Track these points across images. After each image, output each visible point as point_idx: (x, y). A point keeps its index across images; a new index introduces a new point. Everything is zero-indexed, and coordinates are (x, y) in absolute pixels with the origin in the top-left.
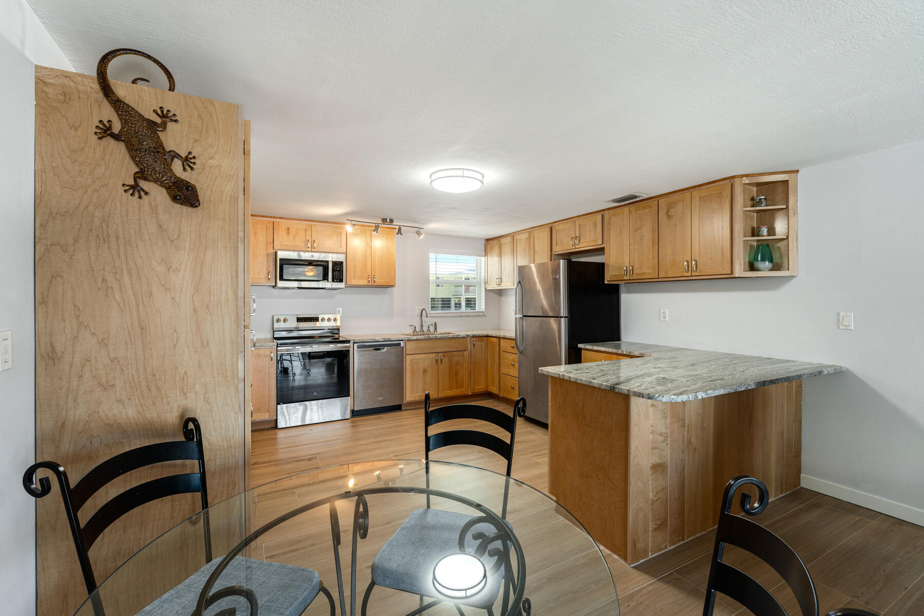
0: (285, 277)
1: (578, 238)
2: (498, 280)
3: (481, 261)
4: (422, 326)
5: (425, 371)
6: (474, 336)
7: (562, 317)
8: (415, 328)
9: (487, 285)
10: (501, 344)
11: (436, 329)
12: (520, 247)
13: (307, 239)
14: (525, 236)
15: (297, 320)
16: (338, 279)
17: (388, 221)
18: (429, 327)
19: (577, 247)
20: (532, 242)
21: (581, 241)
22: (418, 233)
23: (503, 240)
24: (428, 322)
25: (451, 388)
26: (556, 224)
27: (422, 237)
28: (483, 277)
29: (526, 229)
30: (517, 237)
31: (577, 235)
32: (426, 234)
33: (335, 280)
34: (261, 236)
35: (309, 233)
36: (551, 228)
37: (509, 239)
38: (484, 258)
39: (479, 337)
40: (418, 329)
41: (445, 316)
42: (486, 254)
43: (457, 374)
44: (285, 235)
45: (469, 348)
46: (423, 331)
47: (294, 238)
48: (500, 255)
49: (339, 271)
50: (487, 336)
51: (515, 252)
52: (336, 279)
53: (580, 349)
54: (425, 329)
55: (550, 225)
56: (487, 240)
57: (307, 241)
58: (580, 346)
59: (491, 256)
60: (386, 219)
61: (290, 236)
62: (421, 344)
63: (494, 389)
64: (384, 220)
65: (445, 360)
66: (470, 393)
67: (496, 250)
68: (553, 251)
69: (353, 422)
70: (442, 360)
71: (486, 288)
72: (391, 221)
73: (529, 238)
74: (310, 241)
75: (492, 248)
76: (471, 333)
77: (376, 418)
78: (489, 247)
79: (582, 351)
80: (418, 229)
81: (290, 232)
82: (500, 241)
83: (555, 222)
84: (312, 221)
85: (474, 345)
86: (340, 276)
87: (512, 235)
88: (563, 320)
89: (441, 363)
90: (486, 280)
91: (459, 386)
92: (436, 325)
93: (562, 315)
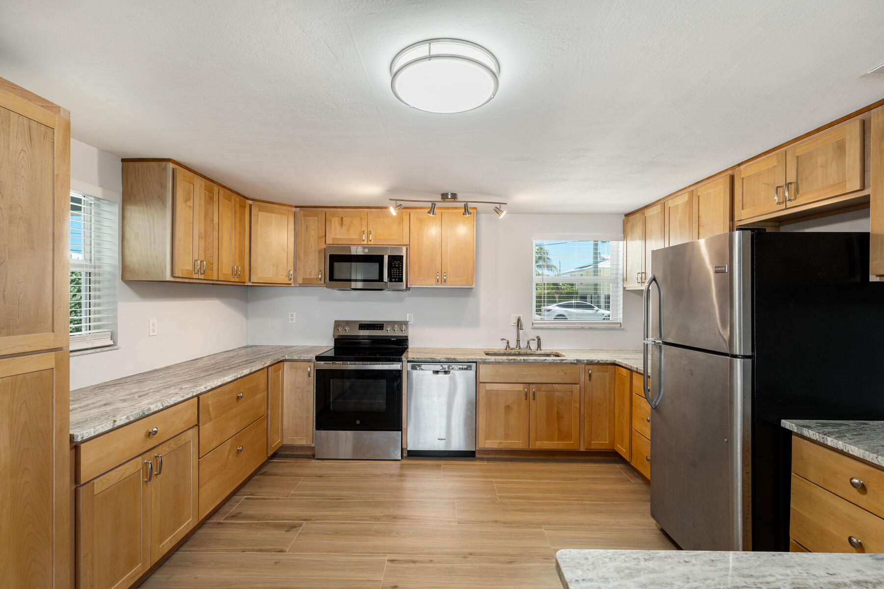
0: (336, 277)
1: (793, 187)
2: (640, 275)
3: (618, 247)
4: (518, 341)
5: (508, 408)
6: (590, 363)
7: (736, 356)
8: (508, 343)
9: (625, 282)
10: (634, 381)
11: (539, 346)
12: (676, 219)
13: (363, 230)
14: (684, 199)
15: (359, 327)
16: (397, 278)
17: (449, 197)
18: (528, 343)
19: (789, 204)
20: (695, 207)
21: (800, 192)
22: (498, 211)
23: (649, 213)
24: (528, 333)
25: (550, 438)
26: (742, 167)
27: (503, 215)
28: (620, 272)
29: (685, 188)
30: (671, 203)
31: (792, 178)
32: (510, 212)
33: (393, 280)
34: (313, 230)
35: (364, 223)
36: (732, 178)
37: (657, 209)
38: (621, 243)
39: (598, 363)
40: (513, 345)
41: (555, 329)
42: (625, 237)
43: (559, 417)
44: (338, 226)
45: (582, 379)
46: (520, 348)
47: (348, 230)
48: (645, 237)
49: (398, 268)
50: (614, 364)
51: (667, 229)
52: (394, 278)
53: (789, 433)
54: (523, 345)
55: (730, 172)
56: (627, 215)
57: (362, 233)
58: (787, 424)
59: (632, 240)
60: (447, 194)
61: (343, 227)
62: (502, 370)
63: (623, 451)
64: (444, 196)
65: (541, 395)
66: (582, 449)
67: (639, 230)
68: (736, 219)
69: (402, 467)
70: (534, 394)
71: (624, 288)
72: (454, 196)
73: (690, 202)
74: (366, 231)
75: (633, 226)
76: (585, 357)
77: (432, 465)
78: (629, 225)
79: (793, 437)
80: (498, 206)
81: (344, 223)
82: (644, 214)
83: (739, 165)
84: (369, 208)
85: (590, 375)
86: (399, 274)
87: (662, 202)
88: (738, 363)
89: (534, 399)
90: (625, 276)
91: (563, 436)
92: (539, 339)
93: (737, 351)
